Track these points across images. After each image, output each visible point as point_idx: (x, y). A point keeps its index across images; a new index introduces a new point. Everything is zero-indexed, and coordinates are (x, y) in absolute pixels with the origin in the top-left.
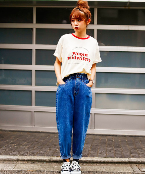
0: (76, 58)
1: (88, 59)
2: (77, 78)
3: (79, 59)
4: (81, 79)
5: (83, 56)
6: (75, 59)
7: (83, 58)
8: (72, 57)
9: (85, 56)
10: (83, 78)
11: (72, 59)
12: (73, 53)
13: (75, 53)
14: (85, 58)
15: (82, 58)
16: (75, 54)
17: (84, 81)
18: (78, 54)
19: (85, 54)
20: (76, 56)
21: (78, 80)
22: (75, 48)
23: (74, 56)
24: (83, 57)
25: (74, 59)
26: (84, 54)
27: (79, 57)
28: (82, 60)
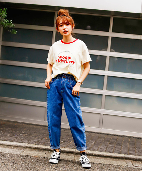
0: (62, 61)
1: (72, 61)
2: (64, 78)
3: (65, 62)
4: (67, 79)
5: (68, 59)
6: (61, 62)
7: (68, 61)
8: (58, 61)
9: (69, 59)
10: (70, 78)
11: (58, 62)
12: (59, 57)
13: (60, 57)
14: (69, 61)
15: (67, 61)
16: (61, 58)
17: (69, 81)
18: (64, 57)
19: (70, 57)
20: (61, 60)
21: (64, 79)
22: (61, 52)
23: (60, 59)
24: (67, 60)
25: (60, 62)
26: (68, 57)
27: (64, 61)
28: (67, 62)
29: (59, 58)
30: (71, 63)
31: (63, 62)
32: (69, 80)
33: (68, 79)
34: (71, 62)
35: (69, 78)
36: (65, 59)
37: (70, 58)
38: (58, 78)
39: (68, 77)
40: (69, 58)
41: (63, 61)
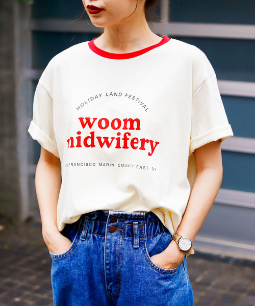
0: (96, 142)
1: (143, 141)
2: (111, 231)
3: (109, 145)
4: (128, 235)
5: (123, 132)
6: (93, 145)
7: (125, 139)
8: (79, 139)
9: (132, 128)
10: (141, 230)
11: (79, 145)
12: (81, 119)
13: (88, 119)
14: (130, 138)
15: (118, 140)
16: (91, 126)
17: (141, 244)
18: (104, 123)
19: (132, 121)
20: (93, 133)
21: (114, 238)
22: (92, 99)
23: (86, 132)
24: (122, 137)
25: (87, 145)
26: (126, 121)
27: (106, 139)
28: (118, 146)
29: (84, 126)
30: (142, 148)
31: (102, 145)
32: (137, 241)
33: (131, 234)
34: (139, 145)
35: (136, 232)
36: (110, 133)
37: (134, 123)
38: (86, 237)
39: (132, 229)
40: (129, 123)
41: (99, 138)
